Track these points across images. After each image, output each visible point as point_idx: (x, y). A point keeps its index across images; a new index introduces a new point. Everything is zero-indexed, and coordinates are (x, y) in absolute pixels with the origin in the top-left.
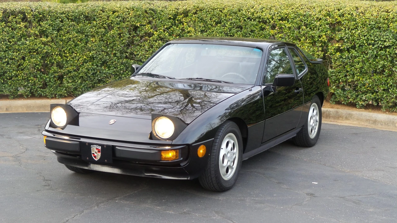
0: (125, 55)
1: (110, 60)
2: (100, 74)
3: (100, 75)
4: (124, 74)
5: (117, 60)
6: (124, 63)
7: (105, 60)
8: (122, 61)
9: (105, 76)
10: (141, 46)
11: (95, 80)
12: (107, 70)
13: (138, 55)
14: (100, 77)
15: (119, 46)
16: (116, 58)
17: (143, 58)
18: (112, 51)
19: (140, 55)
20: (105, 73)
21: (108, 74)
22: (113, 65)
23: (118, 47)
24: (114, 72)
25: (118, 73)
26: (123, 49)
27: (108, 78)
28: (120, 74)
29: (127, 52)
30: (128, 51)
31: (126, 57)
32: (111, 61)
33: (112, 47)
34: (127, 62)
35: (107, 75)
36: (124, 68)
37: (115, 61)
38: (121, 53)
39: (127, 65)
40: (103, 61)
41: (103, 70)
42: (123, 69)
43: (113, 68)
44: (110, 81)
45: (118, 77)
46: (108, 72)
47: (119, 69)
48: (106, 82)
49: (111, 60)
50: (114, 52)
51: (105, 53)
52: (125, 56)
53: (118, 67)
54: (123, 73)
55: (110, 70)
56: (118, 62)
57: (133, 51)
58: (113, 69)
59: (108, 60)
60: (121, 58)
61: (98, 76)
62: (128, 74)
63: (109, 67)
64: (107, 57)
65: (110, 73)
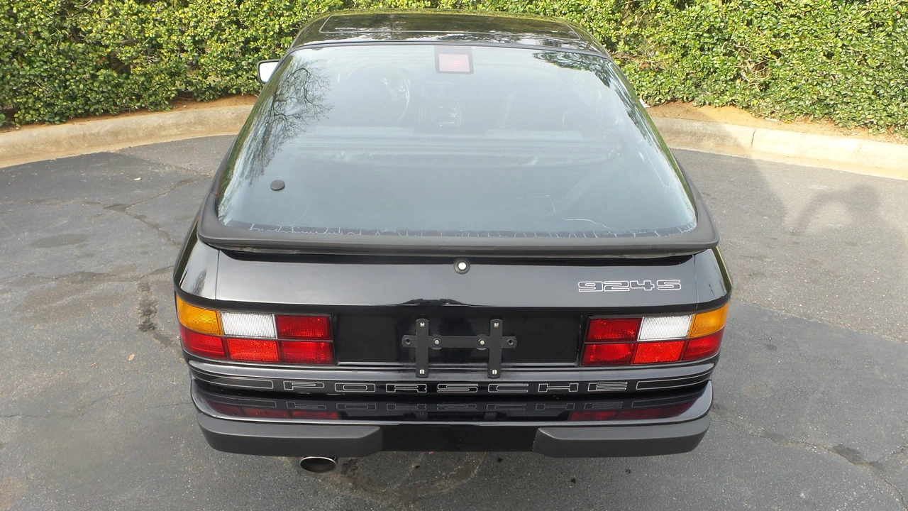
0: (62, 33)
1: (28, 46)
2: (13, 78)
3: (14, 80)
4: (68, 74)
5: (44, 45)
6: (63, 50)
7: (17, 49)
8: (58, 47)
9: (27, 81)
10: (91, 13)
11: (4, 92)
12: (28, 68)
13: (90, 32)
14: (15, 85)
15: (42, 16)
16: (41, 41)
17: (103, 37)
18: (28, 27)
19: (94, 31)
20: (23, 76)
21: (32, 77)
22: (40, 57)
23: (41, 19)
24: (46, 70)
25: (55, 74)
26: (54, 23)
27: (34, 84)
28: (61, 74)
29: (65, 28)
30: (65, 25)
31: (65, 39)
32: (32, 50)
33: (26, 20)
34: (70, 50)
35: (30, 79)
36: (67, 61)
37: (42, 49)
38: (51, 30)
39: (70, 54)
40: (12, 50)
41: (17, 69)
42: (64, 63)
43: (42, 63)
44: (40, 90)
45: (57, 81)
46: (32, 72)
47: (55, 64)
48: (32, 94)
49: (30, 47)
50: (34, 29)
51: (12, 34)
52: (62, 36)
53: (51, 61)
54: (66, 71)
55: (33, 68)
56: (50, 50)
57: (77, 25)
58: (42, 65)
59: (24, 48)
60: (54, 42)
61: (8, 82)
62: (77, 72)
63: (30, 63)
64: (20, 40)
65: (37, 73)
